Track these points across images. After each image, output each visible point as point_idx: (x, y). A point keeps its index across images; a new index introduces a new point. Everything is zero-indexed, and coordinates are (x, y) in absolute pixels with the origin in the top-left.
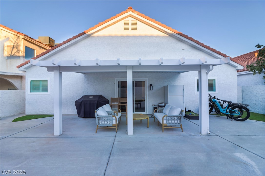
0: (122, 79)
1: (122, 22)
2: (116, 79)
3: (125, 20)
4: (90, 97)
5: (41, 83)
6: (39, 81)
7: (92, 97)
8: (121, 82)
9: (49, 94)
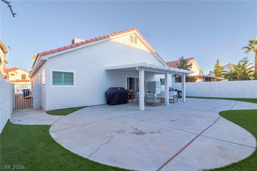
0: (130, 76)
1: (129, 35)
2: (126, 76)
3: (131, 35)
4: (118, 89)
5: (63, 75)
6: (61, 73)
7: (119, 89)
8: (129, 78)
9: (75, 87)
